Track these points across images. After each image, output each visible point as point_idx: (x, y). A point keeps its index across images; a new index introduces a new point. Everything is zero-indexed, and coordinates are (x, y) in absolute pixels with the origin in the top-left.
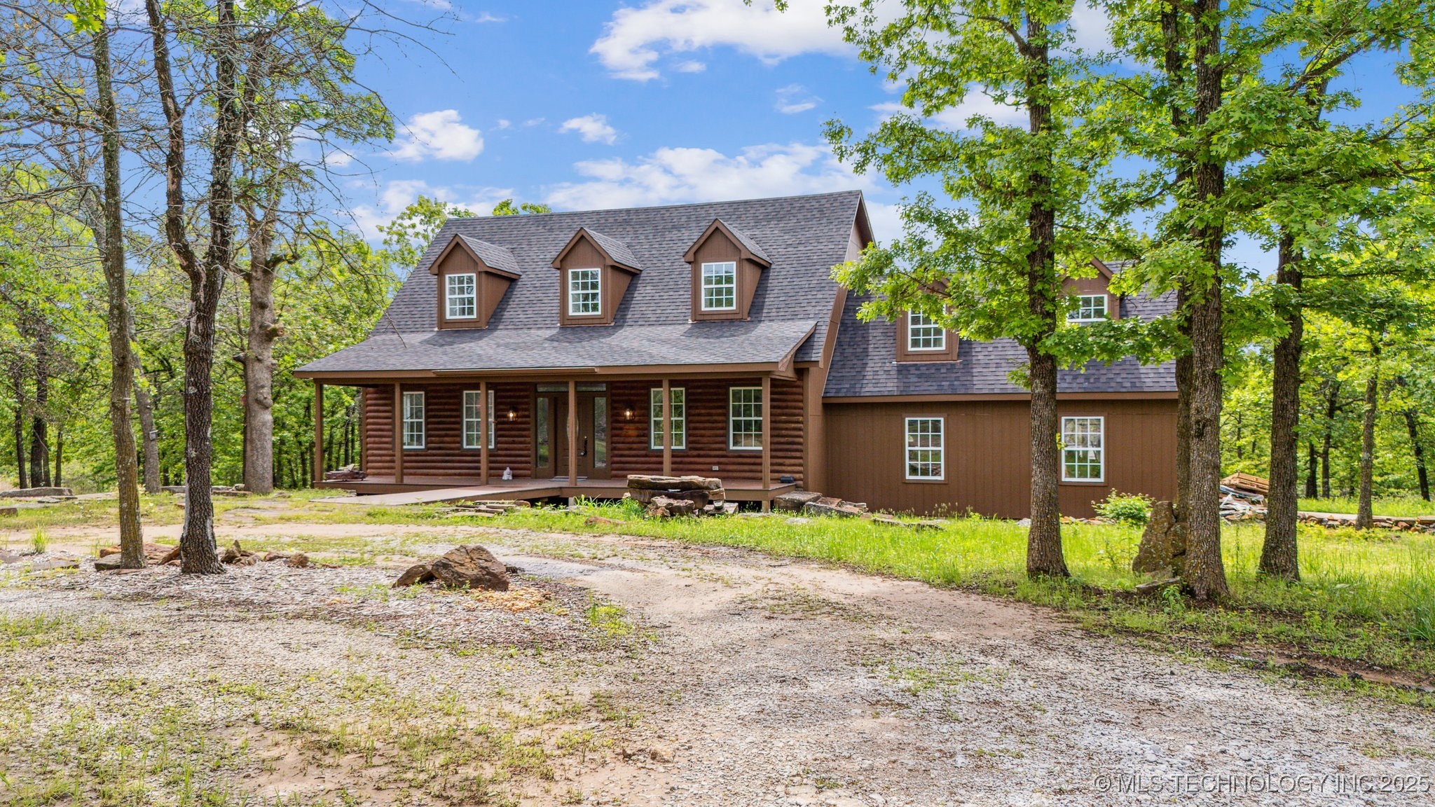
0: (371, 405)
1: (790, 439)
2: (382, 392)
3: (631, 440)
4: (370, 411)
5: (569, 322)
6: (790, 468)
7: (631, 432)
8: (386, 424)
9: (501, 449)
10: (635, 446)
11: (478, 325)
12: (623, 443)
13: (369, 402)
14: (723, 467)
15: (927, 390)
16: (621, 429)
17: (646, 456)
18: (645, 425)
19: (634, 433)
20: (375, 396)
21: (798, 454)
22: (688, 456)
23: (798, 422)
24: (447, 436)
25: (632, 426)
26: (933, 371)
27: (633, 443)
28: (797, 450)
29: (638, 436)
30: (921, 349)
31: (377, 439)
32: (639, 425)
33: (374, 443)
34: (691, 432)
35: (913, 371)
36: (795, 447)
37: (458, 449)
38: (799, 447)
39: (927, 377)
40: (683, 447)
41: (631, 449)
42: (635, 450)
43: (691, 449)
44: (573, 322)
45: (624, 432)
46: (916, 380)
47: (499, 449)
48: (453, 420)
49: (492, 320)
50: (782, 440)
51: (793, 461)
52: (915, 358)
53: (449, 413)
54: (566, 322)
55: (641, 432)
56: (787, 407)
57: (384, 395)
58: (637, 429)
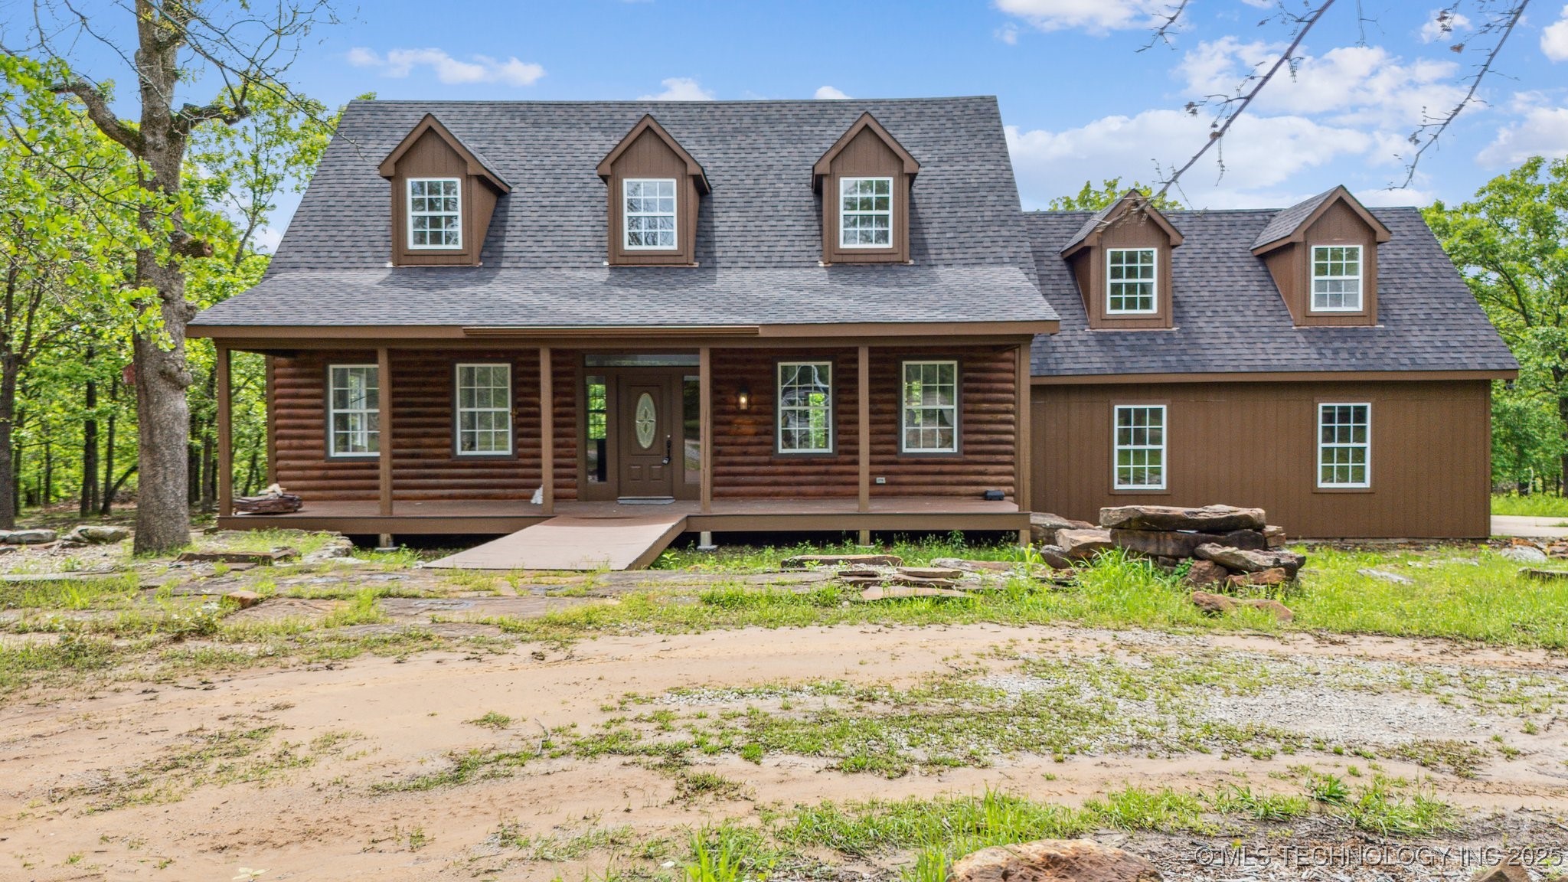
0: (282, 386)
1: (996, 437)
2: (303, 365)
3: (747, 439)
4: (282, 396)
5: (624, 260)
6: (994, 479)
7: (745, 429)
8: (312, 417)
9: (525, 456)
10: (752, 449)
11: (466, 260)
12: (732, 444)
13: (279, 381)
14: (894, 478)
15: (1148, 367)
16: (729, 423)
17: (770, 463)
18: (767, 418)
19: (751, 430)
20: (290, 370)
21: (1007, 458)
22: (836, 463)
23: (1007, 412)
24: (425, 435)
25: (747, 419)
26: (1146, 342)
27: (749, 444)
28: (1006, 453)
29: (756, 434)
30: (1124, 311)
31: (295, 442)
32: (759, 418)
33: (290, 448)
34: (841, 427)
35: (1118, 340)
36: (1002, 447)
37: (448, 456)
38: (1010, 447)
39: (1144, 351)
40: (830, 450)
41: (745, 454)
42: (751, 454)
43: (841, 452)
44: (631, 260)
45: (734, 429)
46: (1128, 353)
47: (520, 457)
48: (438, 410)
49: (486, 254)
50: (983, 437)
51: (999, 468)
52: (1116, 324)
53: (429, 399)
54: (619, 260)
55: (762, 429)
56: (990, 391)
57: (307, 370)
58: (755, 423)
